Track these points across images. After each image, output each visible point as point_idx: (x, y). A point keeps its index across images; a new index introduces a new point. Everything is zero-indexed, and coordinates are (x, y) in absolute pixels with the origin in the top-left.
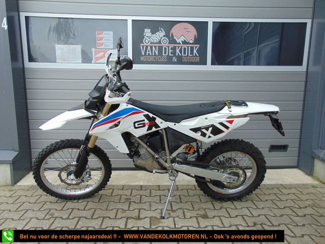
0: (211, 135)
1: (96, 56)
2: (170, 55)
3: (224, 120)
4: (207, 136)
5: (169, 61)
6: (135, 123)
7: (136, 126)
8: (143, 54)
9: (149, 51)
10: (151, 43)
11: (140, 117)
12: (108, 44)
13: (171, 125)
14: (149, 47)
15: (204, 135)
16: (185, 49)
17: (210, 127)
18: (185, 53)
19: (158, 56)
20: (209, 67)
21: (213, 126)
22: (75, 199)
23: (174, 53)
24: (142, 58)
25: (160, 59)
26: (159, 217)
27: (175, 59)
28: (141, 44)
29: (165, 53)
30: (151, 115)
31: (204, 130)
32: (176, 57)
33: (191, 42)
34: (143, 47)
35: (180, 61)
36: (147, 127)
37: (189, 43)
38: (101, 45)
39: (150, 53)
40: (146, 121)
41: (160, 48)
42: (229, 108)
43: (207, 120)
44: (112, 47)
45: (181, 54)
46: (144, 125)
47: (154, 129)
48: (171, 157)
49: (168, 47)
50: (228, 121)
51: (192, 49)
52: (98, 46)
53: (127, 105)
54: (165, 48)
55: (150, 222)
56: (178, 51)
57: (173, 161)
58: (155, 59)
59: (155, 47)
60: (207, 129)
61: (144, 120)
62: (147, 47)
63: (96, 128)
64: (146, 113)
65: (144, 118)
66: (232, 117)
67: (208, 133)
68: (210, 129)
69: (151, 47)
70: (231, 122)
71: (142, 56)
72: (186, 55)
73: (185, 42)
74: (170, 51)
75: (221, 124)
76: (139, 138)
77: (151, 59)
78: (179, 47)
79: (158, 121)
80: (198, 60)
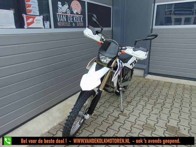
1: (28, 22)
2: (71, 21)
8: (59, 21)
10: (62, 13)
12: (35, 11)
19: (66, 22)
23: (73, 20)
24: (58, 24)
25: (67, 24)
27: (74, 25)
28: (57, 13)
32: (74, 23)
33: (80, 13)
34: (58, 15)
37: (79, 14)
39: (62, 20)
45: (76, 21)
49: (70, 16)
51: (80, 18)
52: (28, 12)
56: (75, 19)
58: (65, 24)
62: (60, 15)
73: (77, 14)
74: (71, 19)
75: (137, 59)
77: (63, 25)
78: (75, 16)
80: (83, 25)
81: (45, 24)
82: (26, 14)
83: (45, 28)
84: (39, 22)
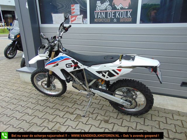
0: (108, 77)
1: (71, 20)
2: (112, 17)
3: (115, 69)
4: (106, 77)
5: (112, 22)
6: (66, 65)
7: (67, 66)
8: (96, 18)
9: (99, 16)
10: (101, 10)
11: (69, 61)
12: (78, 12)
13: (86, 67)
14: (99, 13)
15: (104, 76)
16: (122, 13)
17: (107, 72)
18: (122, 16)
19: (105, 18)
20: (138, 25)
21: (108, 71)
22: (51, 96)
23: (115, 16)
24: (95, 20)
25: (106, 20)
26: (82, 116)
27: (115, 20)
28: (95, 11)
29: (109, 16)
30: (75, 61)
31: (103, 73)
32: (116, 18)
33: (126, 8)
34: (96, 13)
35: (119, 22)
36: (73, 67)
38: (74, 13)
39: (100, 16)
40: (73, 64)
41: (106, 13)
42: (120, 61)
43: (105, 67)
44: (79, 14)
45: (120, 17)
46: (72, 66)
47: (77, 69)
48: (89, 85)
49: (111, 12)
50: (118, 70)
51: (127, 12)
52: (72, 14)
53: (63, 55)
54: (109, 13)
55: (76, 117)
56: (117, 14)
57: (90, 87)
58: (103, 20)
59: (103, 13)
60: (105, 72)
61: (71, 64)
62: (98, 13)
63: (47, 66)
64: (73, 59)
65: (71, 62)
66: (121, 67)
67: (106, 75)
68: (107, 73)
69: (101, 13)
70: (120, 70)
71: (95, 19)
72: (123, 17)
73: (122, 8)
74: (112, 15)
75: (114, 71)
76: (71, 72)
77: (101, 20)
78: (118, 12)
79: (80, 64)
80: (131, 20)
81: (84, 20)
82: (71, 15)
83: (83, 24)
84: (79, 19)
